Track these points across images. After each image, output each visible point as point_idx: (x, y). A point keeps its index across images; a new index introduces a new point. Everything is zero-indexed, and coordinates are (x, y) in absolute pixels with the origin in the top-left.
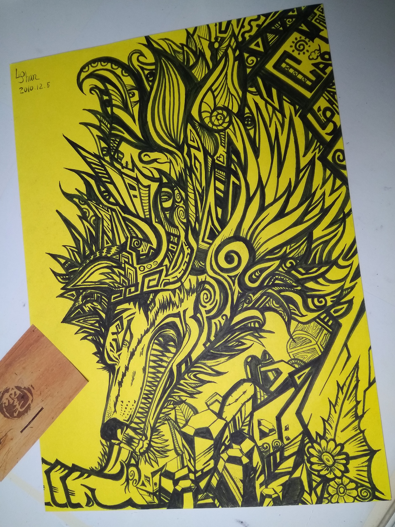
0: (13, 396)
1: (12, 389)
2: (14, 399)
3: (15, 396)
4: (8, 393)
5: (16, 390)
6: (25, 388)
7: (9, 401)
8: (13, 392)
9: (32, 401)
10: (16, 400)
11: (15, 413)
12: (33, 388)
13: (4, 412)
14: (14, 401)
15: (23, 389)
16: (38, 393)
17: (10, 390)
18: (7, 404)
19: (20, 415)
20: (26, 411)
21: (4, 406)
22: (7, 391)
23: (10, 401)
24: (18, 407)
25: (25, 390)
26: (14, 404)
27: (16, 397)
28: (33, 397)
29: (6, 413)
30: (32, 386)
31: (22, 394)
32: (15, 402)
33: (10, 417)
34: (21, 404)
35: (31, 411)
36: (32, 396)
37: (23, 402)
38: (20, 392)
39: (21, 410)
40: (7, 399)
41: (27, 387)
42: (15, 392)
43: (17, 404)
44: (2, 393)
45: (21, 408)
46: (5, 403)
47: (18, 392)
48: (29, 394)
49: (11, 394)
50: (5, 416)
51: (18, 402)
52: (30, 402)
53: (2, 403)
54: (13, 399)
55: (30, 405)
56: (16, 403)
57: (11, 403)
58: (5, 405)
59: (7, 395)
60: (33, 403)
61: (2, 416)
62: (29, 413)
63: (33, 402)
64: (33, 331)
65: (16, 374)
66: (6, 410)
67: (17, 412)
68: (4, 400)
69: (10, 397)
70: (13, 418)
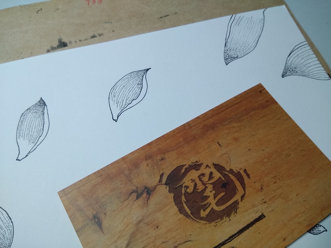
0: (205, 179)
1: (207, 166)
2: (207, 185)
3: (209, 179)
4: (197, 170)
5: (213, 170)
6: (231, 171)
7: (196, 185)
8: (207, 172)
9: (242, 197)
10: (210, 187)
11: (204, 210)
12: (248, 176)
13: (181, 202)
14: (206, 187)
15: (228, 172)
16: (258, 186)
17: (203, 167)
18: (190, 190)
19: (213, 217)
20: (227, 213)
21: (183, 192)
22: (196, 166)
23: (198, 185)
24: (212, 201)
25: (230, 175)
26: (205, 194)
27: (212, 181)
28: (245, 191)
29: (185, 205)
30: (245, 171)
31: (223, 179)
32: (208, 190)
33: (192, 216)
34: (219, 196)
36: (244, 188)
37: (223, 194)
38: (221, 176)
39: (216, 208)
40: (193, 180)
41: (235, 171)
42: (211, 173)
43: (212, 195)
44: (185, 167)
45: (218, 204)
46: (187, 187)
47: (217, 175)
48: (237, 184)
49: (203, 175)
50: (181, 210)
51: (214, 192)
52: (237, 197)
53: (181, 186)
54: (203, 184)
55: (236, 203)
56: (209, 192)
57: (199, 191)
58: (185, 191)
59: (194, 174)
60: (244, 201)
61: (175, 209)
62: (232, 217)
63: (246, 199)
64: (261, 92)
65: (219, 145)
66: (185, 201)
67: (208, 210)
68: (187, 181)
69: (200, 180)
70: (198, 220)
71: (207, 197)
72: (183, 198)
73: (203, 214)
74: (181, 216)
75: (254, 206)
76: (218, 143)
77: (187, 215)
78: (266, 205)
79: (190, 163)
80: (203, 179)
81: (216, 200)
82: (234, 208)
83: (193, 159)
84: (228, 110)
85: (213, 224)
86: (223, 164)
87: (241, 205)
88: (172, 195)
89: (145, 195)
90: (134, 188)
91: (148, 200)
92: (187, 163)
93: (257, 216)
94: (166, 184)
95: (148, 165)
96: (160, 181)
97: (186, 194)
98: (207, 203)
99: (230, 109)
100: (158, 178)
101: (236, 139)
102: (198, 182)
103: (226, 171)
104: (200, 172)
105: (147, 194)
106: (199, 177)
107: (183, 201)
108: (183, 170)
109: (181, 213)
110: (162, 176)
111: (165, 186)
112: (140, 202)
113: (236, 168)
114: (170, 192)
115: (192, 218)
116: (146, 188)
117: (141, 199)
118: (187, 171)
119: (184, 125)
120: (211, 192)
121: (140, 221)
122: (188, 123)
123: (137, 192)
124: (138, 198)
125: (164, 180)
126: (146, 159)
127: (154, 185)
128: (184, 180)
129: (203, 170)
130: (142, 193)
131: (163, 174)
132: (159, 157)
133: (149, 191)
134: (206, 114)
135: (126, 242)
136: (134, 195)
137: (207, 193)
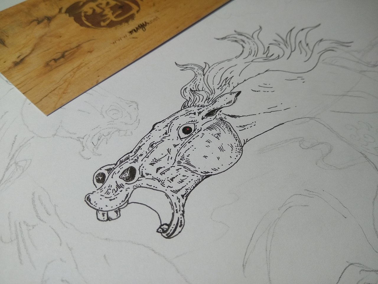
72: (83, 18)
77: (88, 27)
81: (115, 15)
107: (83, 20)
112: (42, 25)
114: (70, 16)
133: (49, 19)
135: (31, 49)
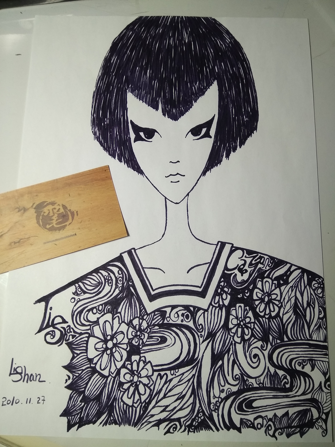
0: (55, 211)
1: (59, 205)
2: (55, 214)
3: (57, 212)
4: (53, 205)
5: (61, 207)
6: (70, 210)
7: (49, 212)
8: (57, 208)
9: (70, 224)
10: (56, 215)
11: (49, 225)
12: (77, 214)
13: (39, 219)
14: (54, 215)
15: (68, 210)
16: (80, 221)
17: (57, 205)
18: (45, 214)
19: (52, 229)
20: (59, 229)
21: (42, 214)
22: (53, 204)
23: (50, 213)
24: (54, 222)
25: (69, 212)
26: (52, 218)
27: (58, 213)
28: (72, 221)
29: (40, 221)
30: (77, 212)
31: (64, 213)
32: (54, 216)
33: (42, 226)
34: (59, 221)
35: (64, 231)
36: (72, 220)
37: (61, 220)
38: (64, 212)
39: (55, 226)
40: (49, 210)
41: (72, 210)
42: (59, 209)
43: (55, 219)
44: (47, 202)
45: (56, 224)
46: (45, 212)
47: (62, 210)
48: (70, 217)
49: (55, 209)
50: (38, 222)
51: (57, 218)
52: (67, 223)
53: (42, 211)
54: (53, 213)
55: (66, 225)
56: (55, 218)
57: (50, 216)
58: (43, 214)
59: (50, 207)
60: (69, 225)
61: (35, 221)
62: (61, 232)
63: (71, 225)
64: (105, 171)
65: (70, 195)
66: (41, 219)
67: (51, 226)
68: (46, 210)
69: (53, 211)
70: (44, 229)
71: (53, 220)
73: (48, 226)
74: (37, 225)
75: (73, 229)
76: (69, 194)
78: (79, 230)
79: (50, 201)
80: (54, 211)
82: (64, 227)
83: (53, 200)
84: (82, 177)
85: (51, 232)
86: (67, 206)
87: (67, 227)
88: (36, 214)
89: (22, 211)
90: (18, 206)
91: (23, 214)
92: (49, 201)
93: (72, 234)
94: (34, 208)
95: (28, 197)
96: (32, 206)
97: (43, 215)
98: (52, 222)
99: (83, 177)
100: (31, 205)
101: (79, 194)
102: (51, 211)
103: (67, 209)
104: (54, 207)
105: (24, 211)
106: (52, 209)
108: (46, 204)
109: (37, 224)
110: (34, 204)
111: (34, 209)
113: (72, 209)
115: (42, 227)
116: (24, 208)
117: (20, 212)
118: (48, 204)
119: (54, 180)
120: (56, 217)
121: (17, 222)
122: (57, 180)
123: (19, 209)
124: (19, 211)
125: (34, 206)
126: (28, 194)
127: (28, 207)
128: (44, 209)
129: (56, 206)
130: (21, 210)
131: (34, 203)
132: (35, 194)
134: (69, 177)
136: (17, 210)
137: (53, 218)
